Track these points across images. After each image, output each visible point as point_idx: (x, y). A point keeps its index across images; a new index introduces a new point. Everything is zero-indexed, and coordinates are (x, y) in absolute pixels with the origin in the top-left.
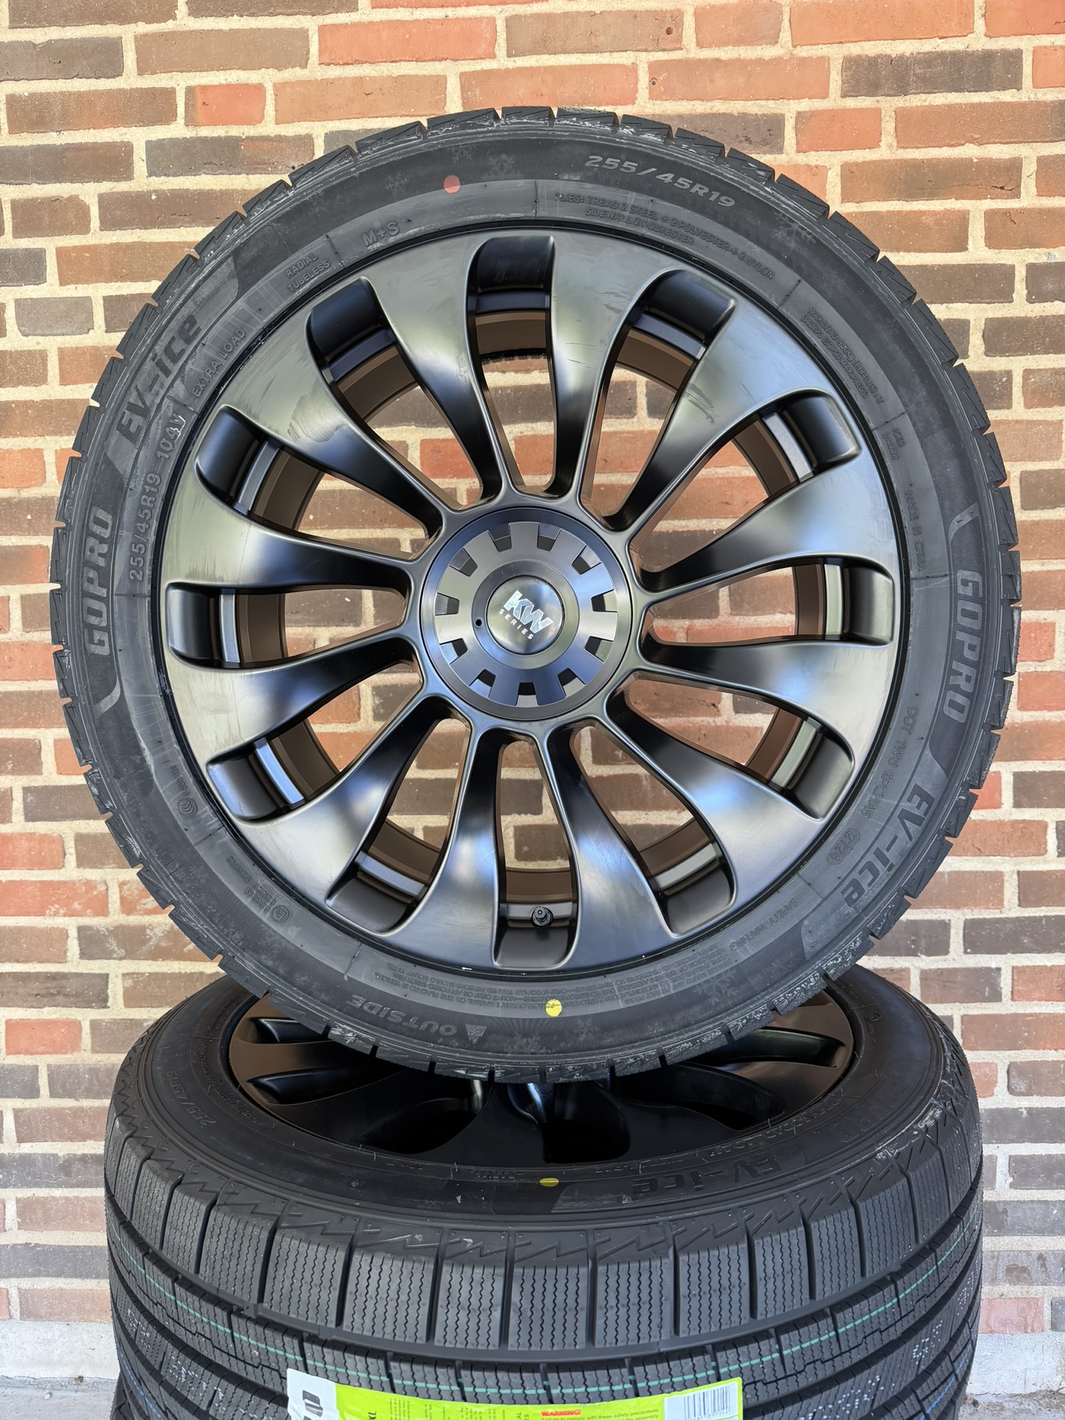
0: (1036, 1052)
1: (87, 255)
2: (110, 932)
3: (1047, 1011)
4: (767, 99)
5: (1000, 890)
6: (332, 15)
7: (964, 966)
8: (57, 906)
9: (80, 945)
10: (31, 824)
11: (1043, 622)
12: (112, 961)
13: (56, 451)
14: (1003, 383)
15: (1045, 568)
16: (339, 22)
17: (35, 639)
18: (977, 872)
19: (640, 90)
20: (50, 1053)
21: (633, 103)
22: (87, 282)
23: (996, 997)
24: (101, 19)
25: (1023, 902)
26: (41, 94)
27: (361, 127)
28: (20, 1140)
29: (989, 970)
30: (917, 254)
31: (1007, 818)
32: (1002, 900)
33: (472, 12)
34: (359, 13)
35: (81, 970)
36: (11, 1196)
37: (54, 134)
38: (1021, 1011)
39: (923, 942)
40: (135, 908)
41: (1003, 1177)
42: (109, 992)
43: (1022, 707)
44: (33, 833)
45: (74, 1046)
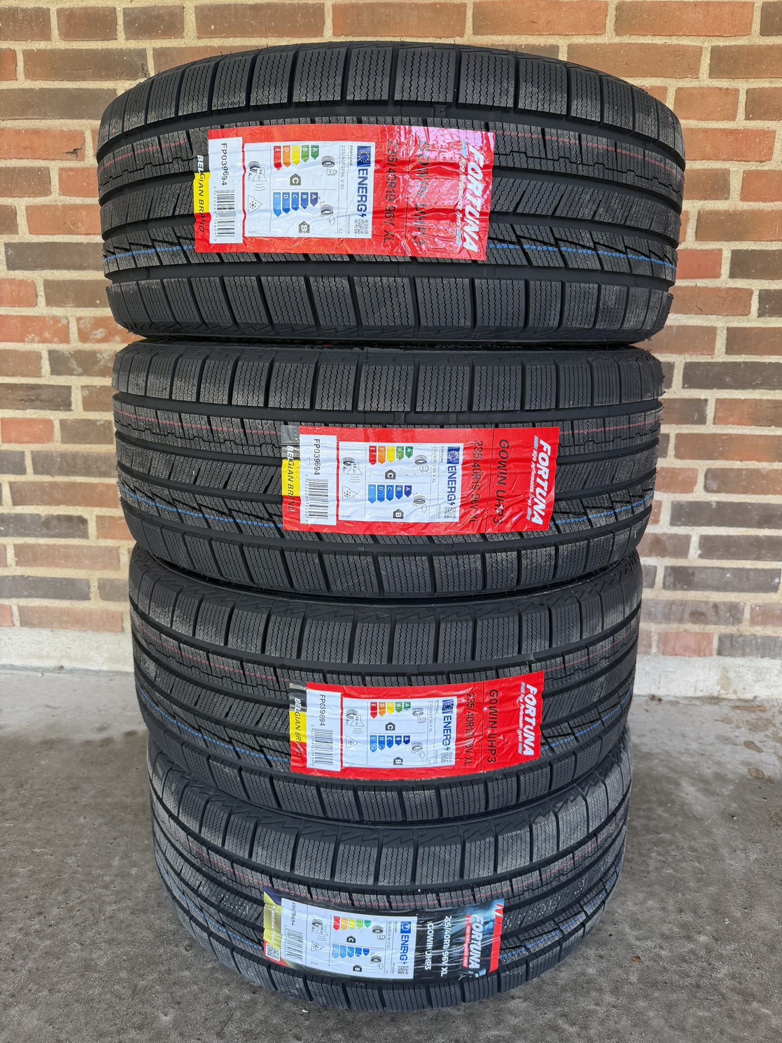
0: (726, 462)
2: (72, 355)
3: (738, 433)
7: (681, 397)
8: (33, 335)
9: (51, 364)
12: (73, 377)
18: (697, 326)
20: (32, 443)
23: (702, 420)
25: (729, 350)
28: (15, 503)
29: (699, 400)
31: (723, 286)
32: (713, 348)
35: (52, 383)
36: (10, 543)
38: (719, 432)
40: (88, 338)
41: (694, 550)
42: (73, 399)
43: (744, 198)
44: (14, 279)
45: (49, 438)
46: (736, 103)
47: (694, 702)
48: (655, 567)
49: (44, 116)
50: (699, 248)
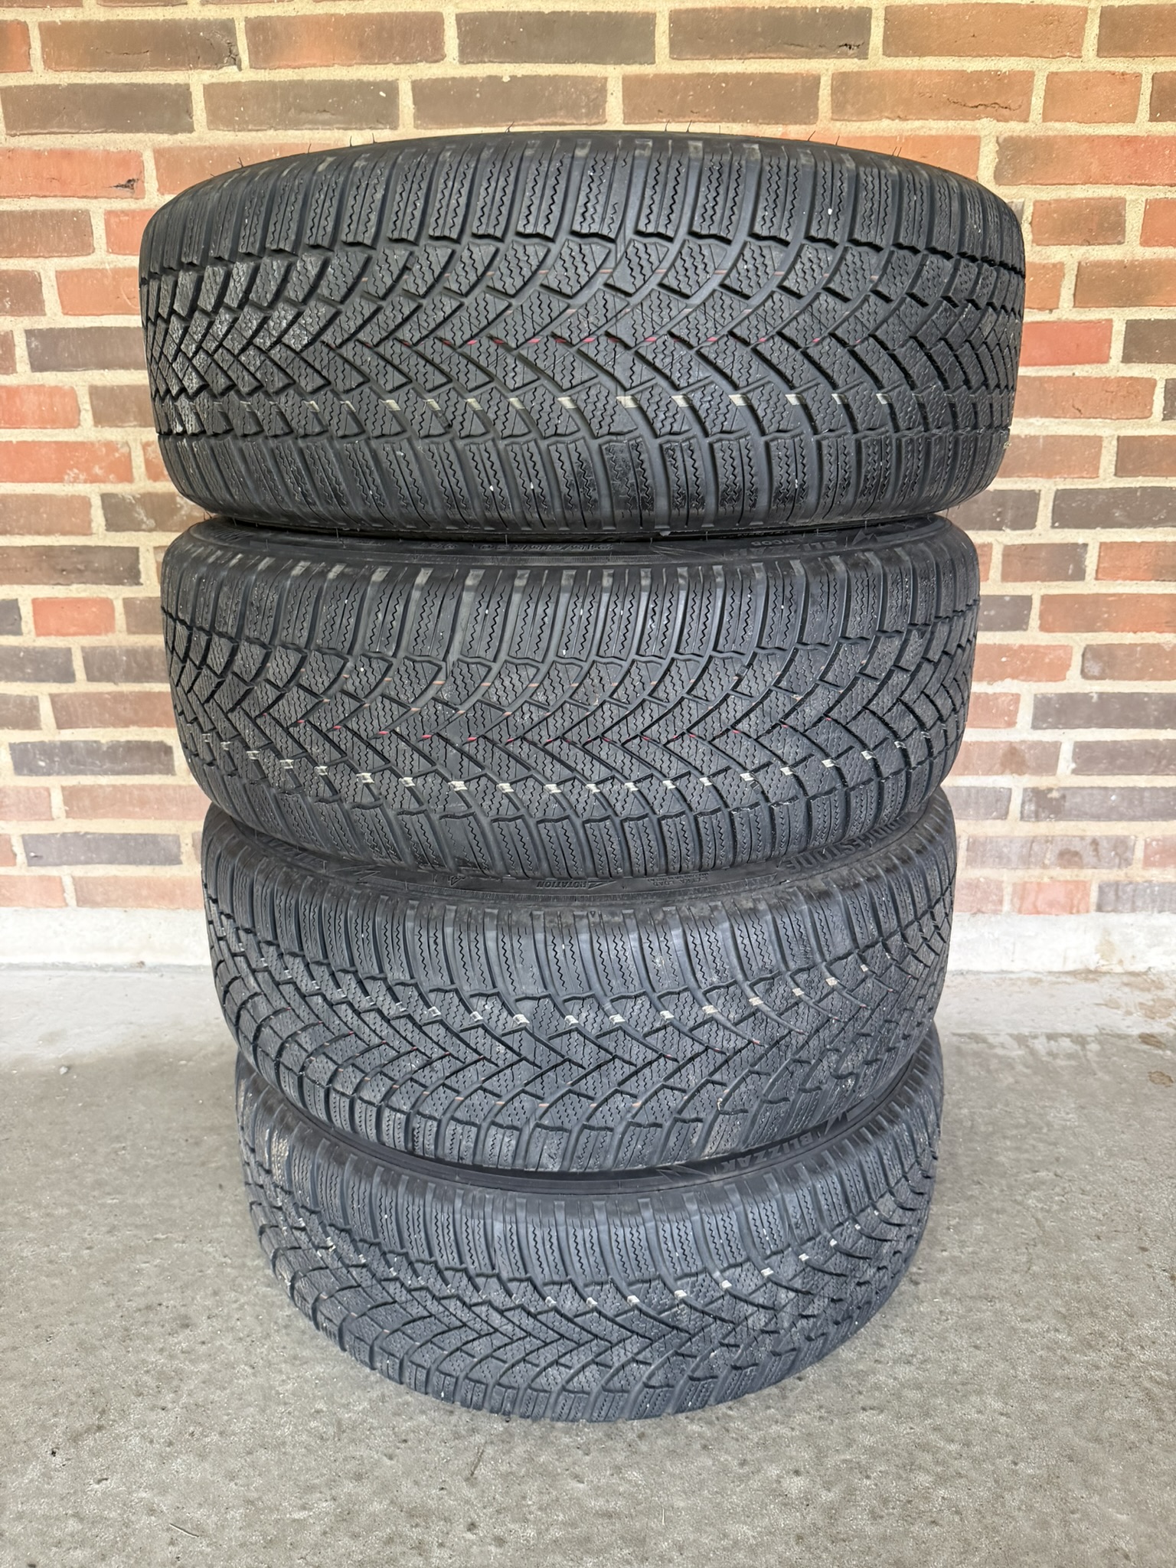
32: (1097, 468)
41: (1066, 763)
42: (141, 567)
43: (1146, 242)
44: (42, 386)
45: (109, 627)
46: (1136, 96)
47: (1063, 979)
48: (1010, 790)
49: (77, 128)
50: (1078, 318)
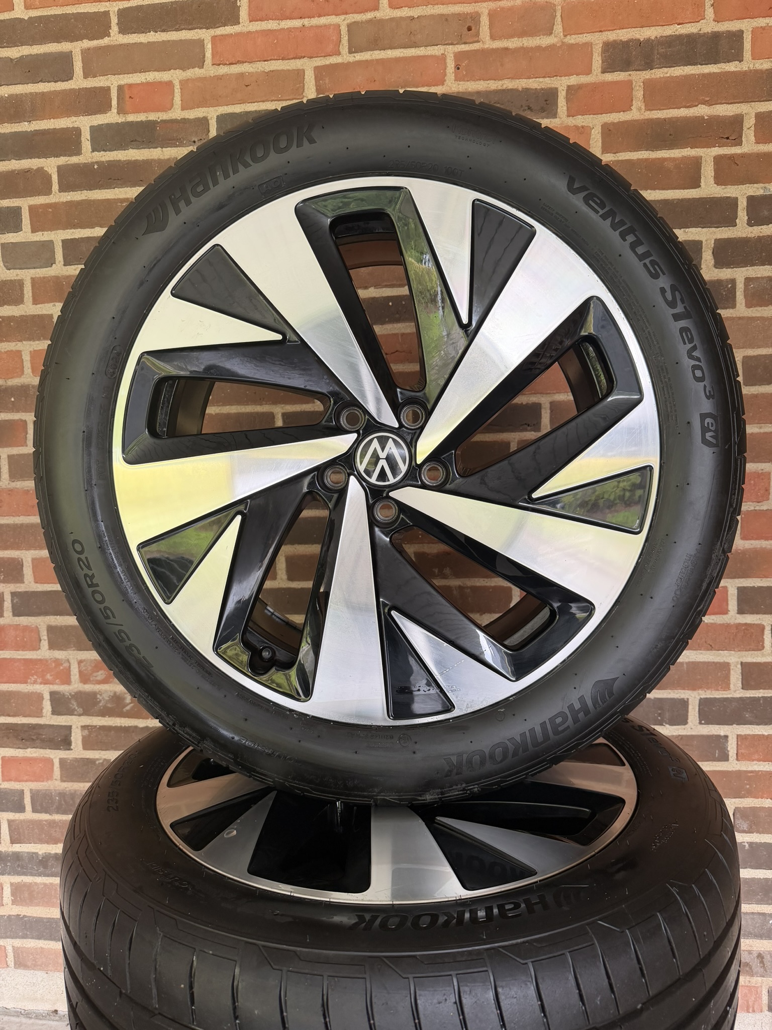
0: (756, 800)
1: (50, 210)
2: (73, 696)
3: (764, 769)
4: (544, 77)
5: (727, 677)
6: (221, 28)
7: (699, 734)
8: (35, 677)
9: (52, 705)
10: (17, 618)
11: (760, 472)
12: (73, 717)
13: (30, 352)
14: (728, 289)
15: (762, 431)
16: (226, 33)
17: (18, 486)
18: (709, 662)
19: (448, 74)
20: (32, 781)
21: (443, 84)
22: (51, 230)
23: (725, 757)
24: (57, 40)
25: (746, 686)
26: (17, 95)
27: (243, 110)
28: (13, 842)
29: (719, 737)
30: (661, 191)
31: (732, 622)
33: (323, 21)
34: (240, 25)
35: (52, 722)
36: (7, 880)
37: (26, 123)
38: (744, 769)
39: (667, 715)
40: (89, 679)
